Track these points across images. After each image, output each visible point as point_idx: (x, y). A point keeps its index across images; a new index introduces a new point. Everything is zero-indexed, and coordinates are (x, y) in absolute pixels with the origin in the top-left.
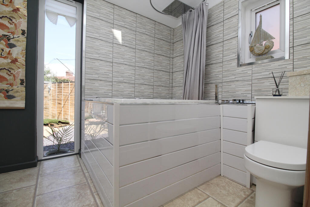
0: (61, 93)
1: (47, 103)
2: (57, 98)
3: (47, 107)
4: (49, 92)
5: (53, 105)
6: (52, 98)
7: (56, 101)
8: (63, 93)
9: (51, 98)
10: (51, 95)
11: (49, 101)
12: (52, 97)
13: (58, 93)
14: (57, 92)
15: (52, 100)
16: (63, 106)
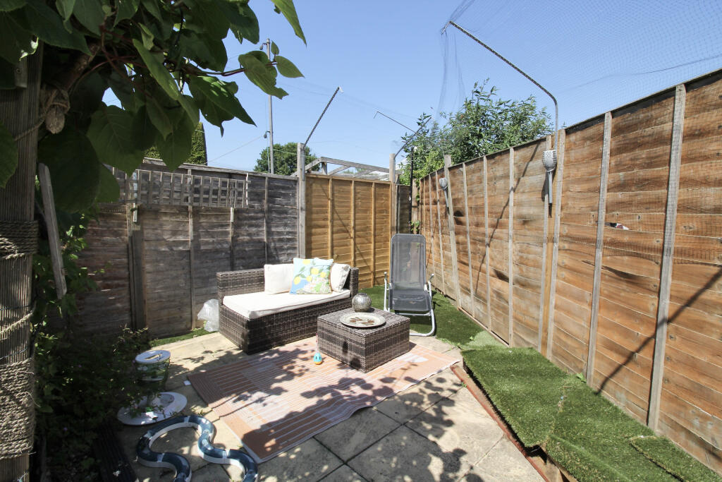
0: (661, 192)
1: (531, 256)
2: (603, 233)
3: (533, 282)
4: (545, 190)
5: (565, 274)
6: (566, 230)
7: (599, 254)
8: (675, 194)
9: (558, 228)
10: (557, 210)
11: (541, 245)
12: (566, 219)
13: (620, 196)
14: (604, 185)
15: (566, 246)
16: (667, 308)
